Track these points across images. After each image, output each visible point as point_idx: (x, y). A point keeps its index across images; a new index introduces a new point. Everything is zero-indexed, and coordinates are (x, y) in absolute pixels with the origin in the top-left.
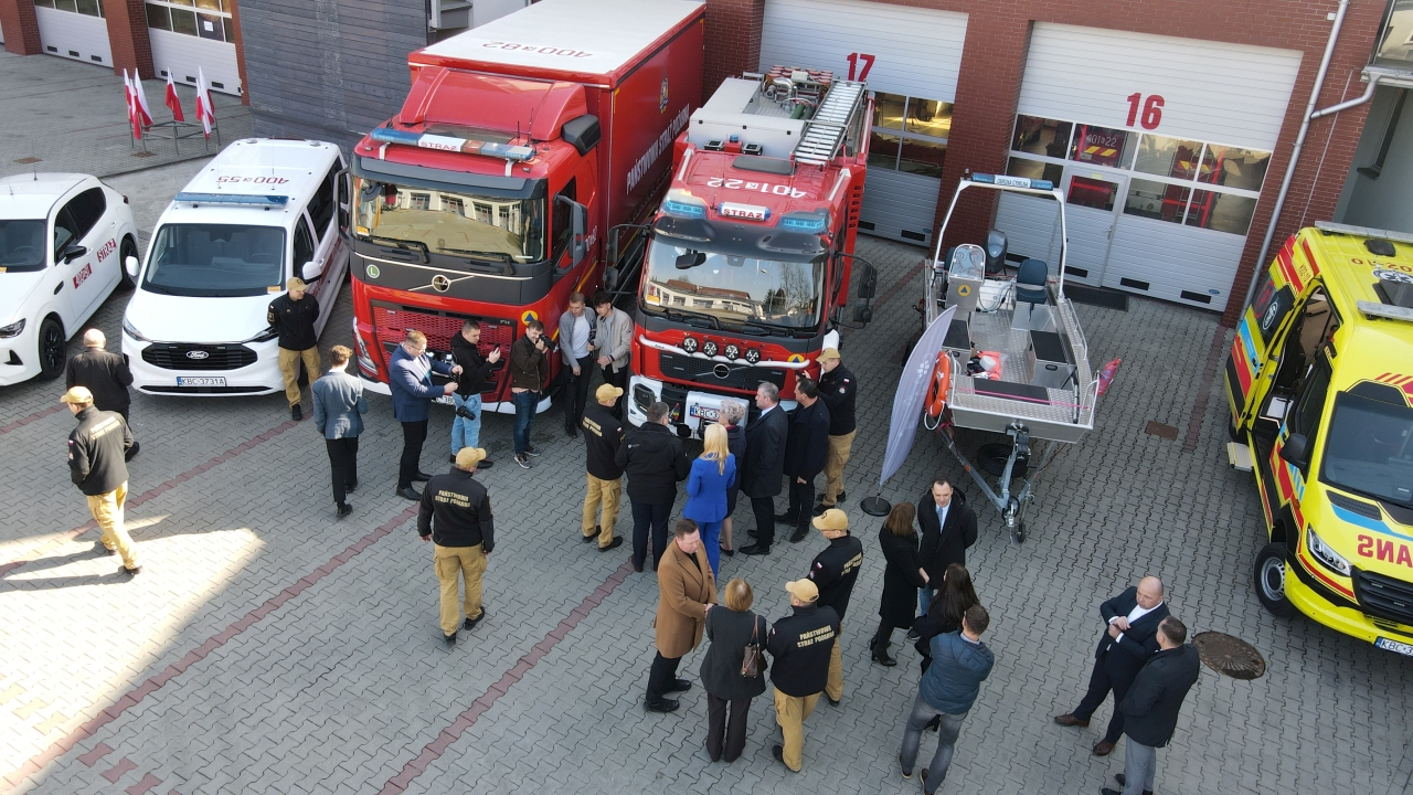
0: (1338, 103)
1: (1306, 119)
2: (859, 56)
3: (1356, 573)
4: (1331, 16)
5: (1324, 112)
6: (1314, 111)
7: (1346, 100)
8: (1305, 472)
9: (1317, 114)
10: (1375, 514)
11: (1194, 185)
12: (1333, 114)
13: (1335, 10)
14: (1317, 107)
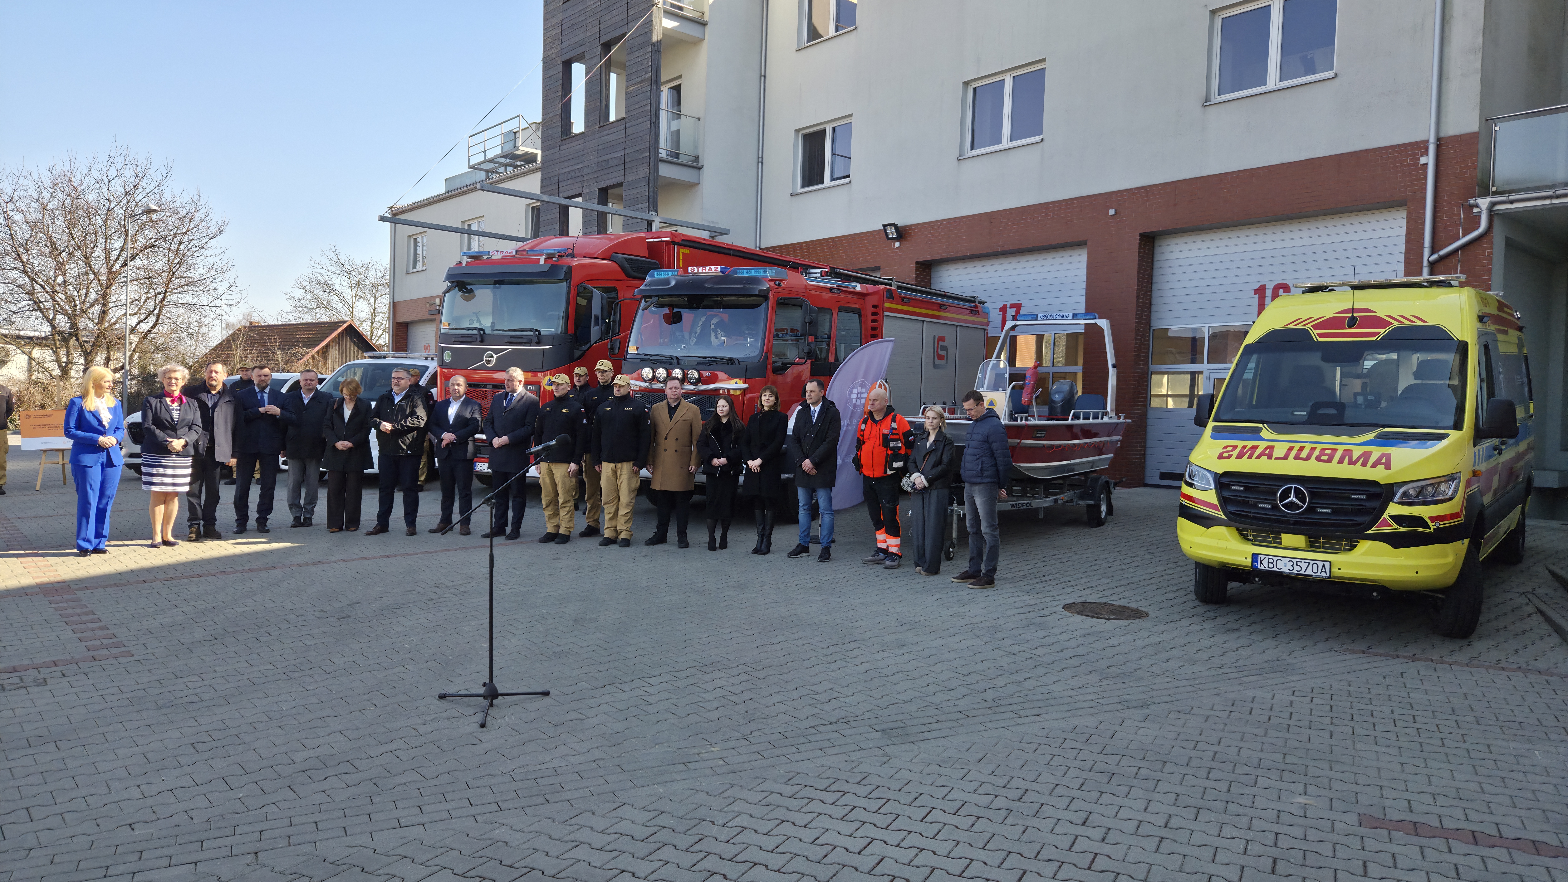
0: (1458, 239)
1: (1425, 263)
2: (1008, 306)
4: (1423, 160)
5: (1443, 252)
6: (1432, 253)
7: (1464, 235)
9: (1435, 257)
12: (1455, 251)
13: (1426, 154)
14: (1433, 251)
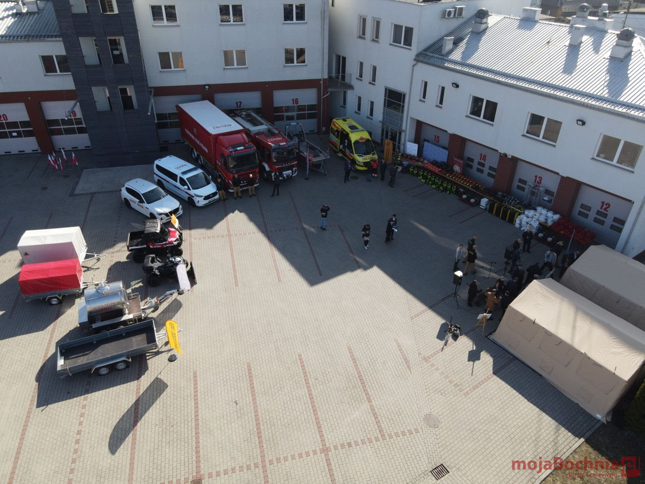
0: (326, 95)
1: (321, 98)
3: (363, 163)
5: (324, 97)
8: (353, 154)
10: (362, 156)
11: (307, 112)
13: (321, 81)
